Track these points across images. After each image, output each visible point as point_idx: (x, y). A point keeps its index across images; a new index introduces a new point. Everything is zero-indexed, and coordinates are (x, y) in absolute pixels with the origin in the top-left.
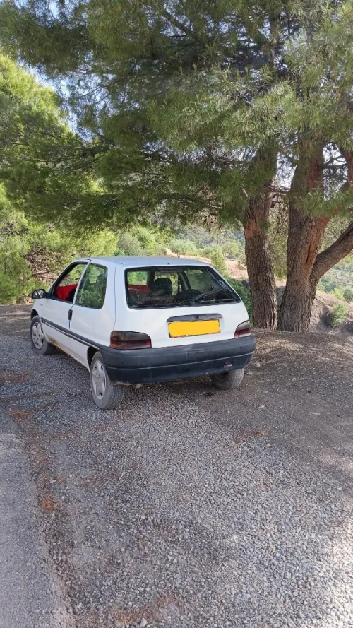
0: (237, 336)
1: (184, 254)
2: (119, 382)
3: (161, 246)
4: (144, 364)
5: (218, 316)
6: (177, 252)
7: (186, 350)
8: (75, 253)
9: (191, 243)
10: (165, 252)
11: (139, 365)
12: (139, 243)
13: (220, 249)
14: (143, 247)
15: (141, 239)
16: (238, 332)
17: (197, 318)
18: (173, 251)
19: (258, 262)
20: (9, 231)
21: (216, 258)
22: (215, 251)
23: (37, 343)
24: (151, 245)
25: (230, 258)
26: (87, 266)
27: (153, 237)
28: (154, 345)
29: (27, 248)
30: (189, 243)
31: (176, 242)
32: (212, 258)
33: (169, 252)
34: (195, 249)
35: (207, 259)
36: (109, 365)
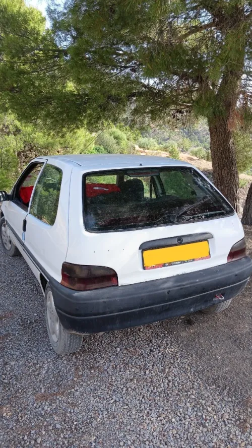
0: (230, 260)
1: (148, 149)
2: (74, 332)
3: (130, 143)
4: (107, 310)
5: (206, 235)
6: (143, 147)
7: (166, 285)
8: (59, 149)
9: (154, 140)
10: (134, 148)
11: (101, 311)
12: (115, 141)
13: (176, 145)
14: (118, 144)
15: (116, 138)
16: (232, 254)
17: (180, 241)
18: (140, 147)
19: (224, 157)
20: (5, 131)
21: (172, 152)
22: (172, 147)
23: (6, 244)
24: (124, 143)
25: (182, 151)
26: (43, 167)
27: (125, 137)
28: (122, 281)
29: (21, 145)
30: (152, 141)
31: (142, 140)
32: (170, 152)
33: (137, 148)
34: (156, 145)
35: (166, 153)
36: (60, 309)
